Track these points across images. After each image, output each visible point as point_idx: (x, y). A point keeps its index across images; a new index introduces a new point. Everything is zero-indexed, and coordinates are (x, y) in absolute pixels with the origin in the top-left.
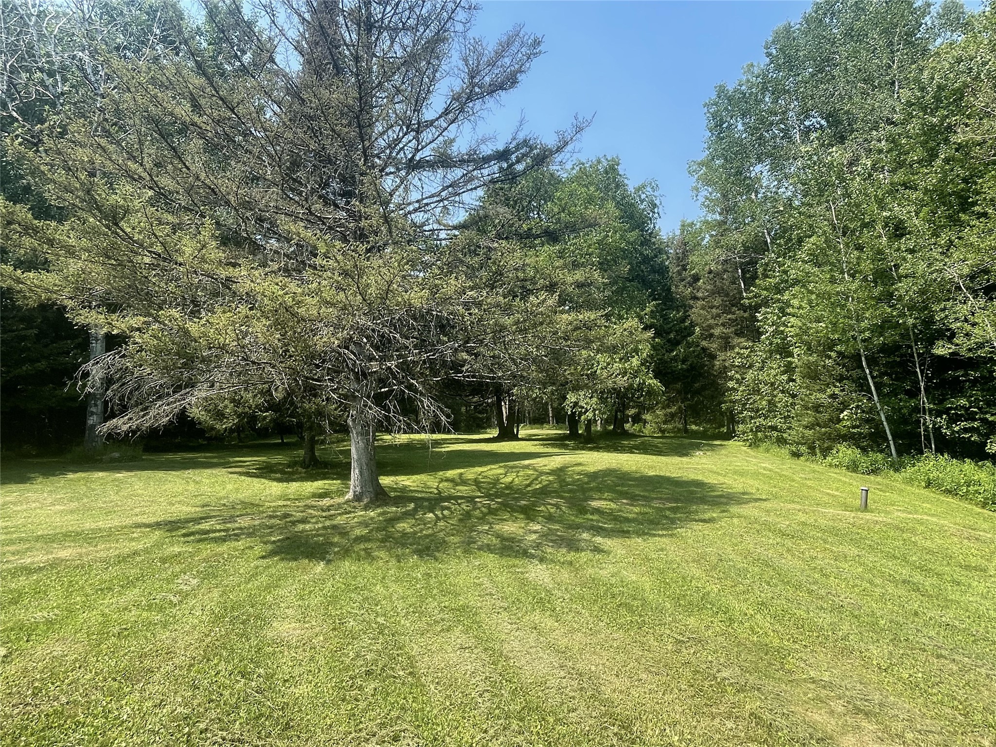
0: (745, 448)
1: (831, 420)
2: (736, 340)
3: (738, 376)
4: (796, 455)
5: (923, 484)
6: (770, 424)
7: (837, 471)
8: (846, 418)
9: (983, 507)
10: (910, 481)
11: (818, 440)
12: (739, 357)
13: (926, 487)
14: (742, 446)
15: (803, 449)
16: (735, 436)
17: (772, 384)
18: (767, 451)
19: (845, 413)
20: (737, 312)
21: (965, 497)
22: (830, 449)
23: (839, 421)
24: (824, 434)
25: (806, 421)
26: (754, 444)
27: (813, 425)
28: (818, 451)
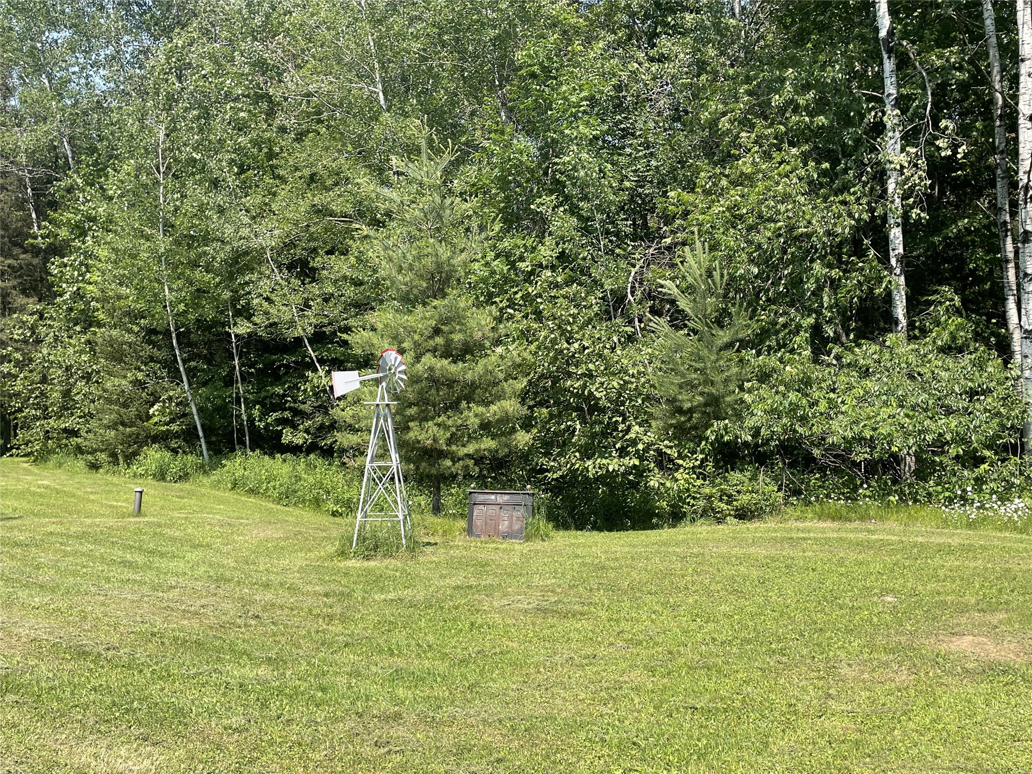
0: (26, 465)
1: (139, 417)
2: (21, 300)
3: (18, 356)
4: (94, 467)
5: (229, 485)
6: (63, 426)
7: (141, 481)
8: (156, 413)
9: (278, 503)
10: (216, 485)
11: (121, 444)
12: (20, 328)
13: (233, 489)
14: (23, 462)
15: (103, 457)
16: (12, 448)
17: (68, 368)
18: (60, 465)
19: (156, 407)
20: (22, 256)
21: (265, 495)
22: (135, 454)
23: (149, 417)
24: (130, 436)
25: (107, 419)
26: (41, 457)
27: (116, 424)
28: (120, 458)
